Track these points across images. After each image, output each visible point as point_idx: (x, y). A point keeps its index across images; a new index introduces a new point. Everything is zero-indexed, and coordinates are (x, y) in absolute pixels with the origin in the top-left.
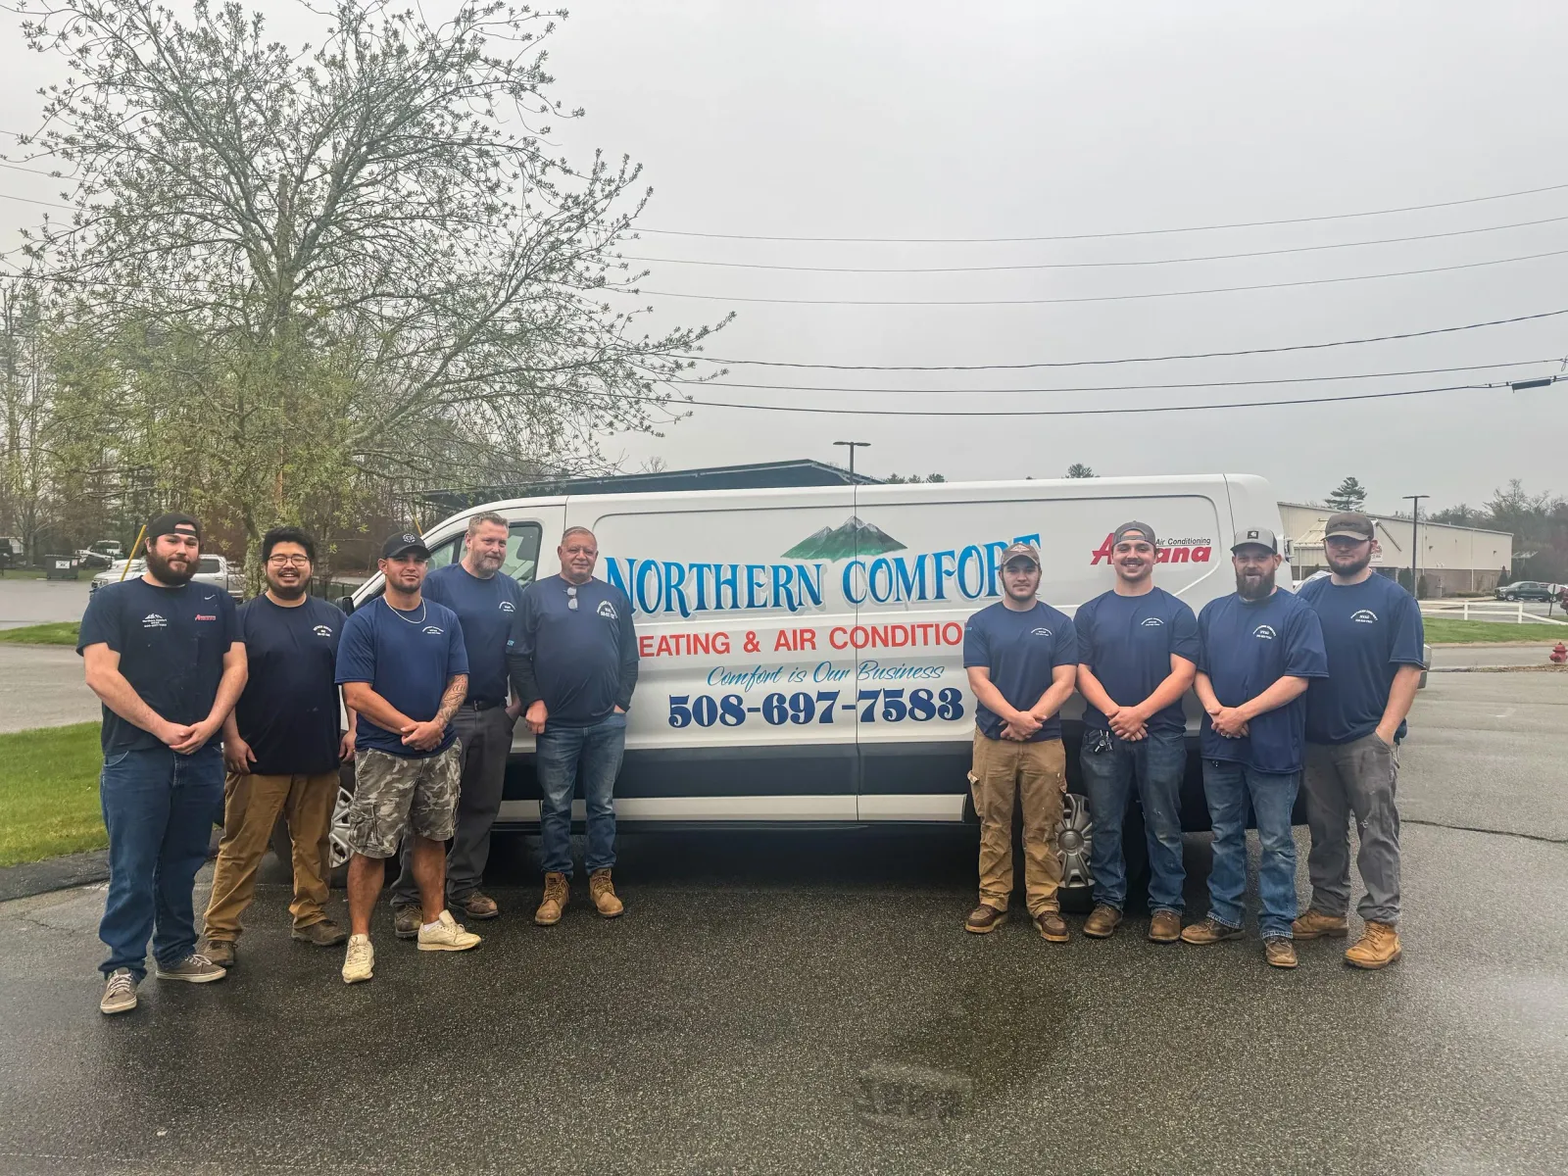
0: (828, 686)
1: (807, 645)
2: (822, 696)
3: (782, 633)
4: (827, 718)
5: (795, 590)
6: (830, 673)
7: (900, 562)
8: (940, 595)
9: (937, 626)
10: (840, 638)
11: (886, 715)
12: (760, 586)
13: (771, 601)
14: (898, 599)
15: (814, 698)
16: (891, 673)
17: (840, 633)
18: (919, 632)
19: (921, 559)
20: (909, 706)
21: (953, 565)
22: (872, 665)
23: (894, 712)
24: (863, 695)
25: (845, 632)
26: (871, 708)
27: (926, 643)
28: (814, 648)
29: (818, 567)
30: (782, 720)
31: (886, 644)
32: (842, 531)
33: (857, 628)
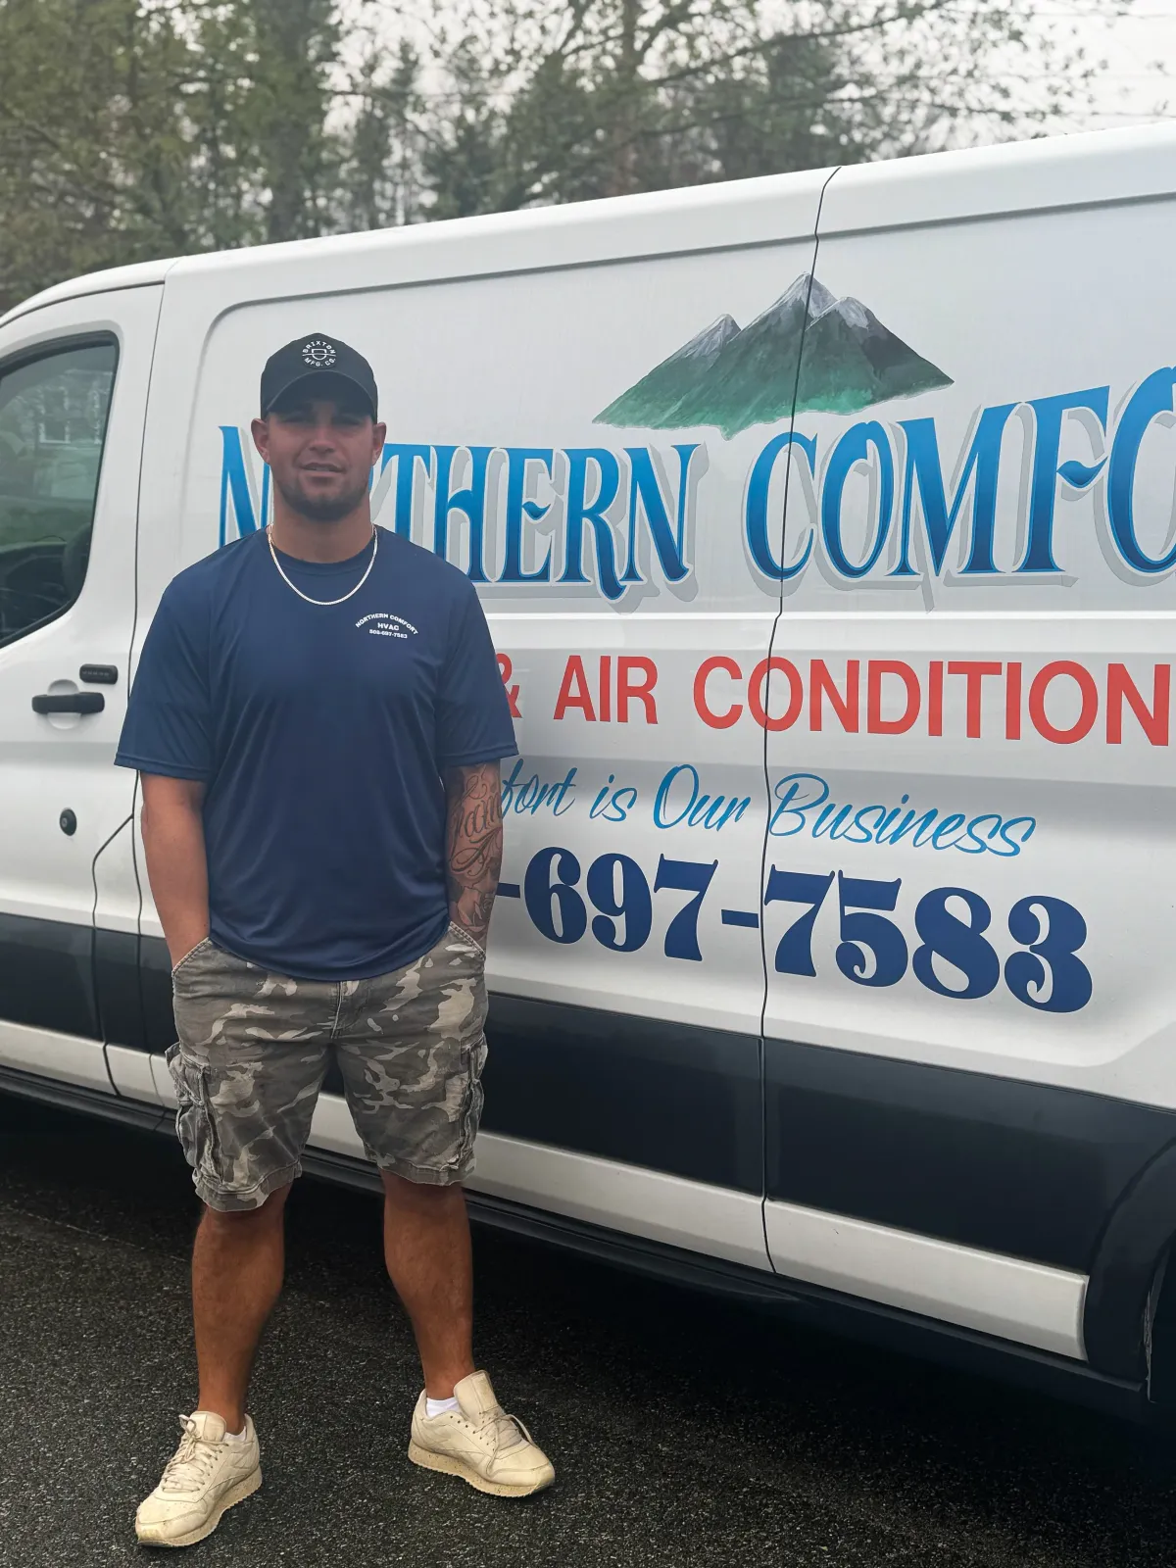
0: (689, 843)
1: (636, 705)
2: (675, 873)
3: (575, 664)
4: (683, 943)
5: (619, 530)
6: (696, 802)
7: (921, 433)
8: (1039, 557)
9: (1015, 670)
10: (724, 695)
11: (848, 959)
12: (536, 513)
13: (559, 567)
14: (904, 569)
15: (651, 877)
16: (868, 820)
17: (720, 674)
18: (955, 688)
19: (993, 420)
20: (914, 941)
21: (1097, 449)
22: (810, 790)
23: (866, 950)
24: (783, 885)
25: (735, 673)
26: (805, 926)
27: (974, 730)
28: (651, 718)
29: (685, 452)
30: (573, 933)
31: (849, 721)
32: (767, 330)
33: (770, 663)
